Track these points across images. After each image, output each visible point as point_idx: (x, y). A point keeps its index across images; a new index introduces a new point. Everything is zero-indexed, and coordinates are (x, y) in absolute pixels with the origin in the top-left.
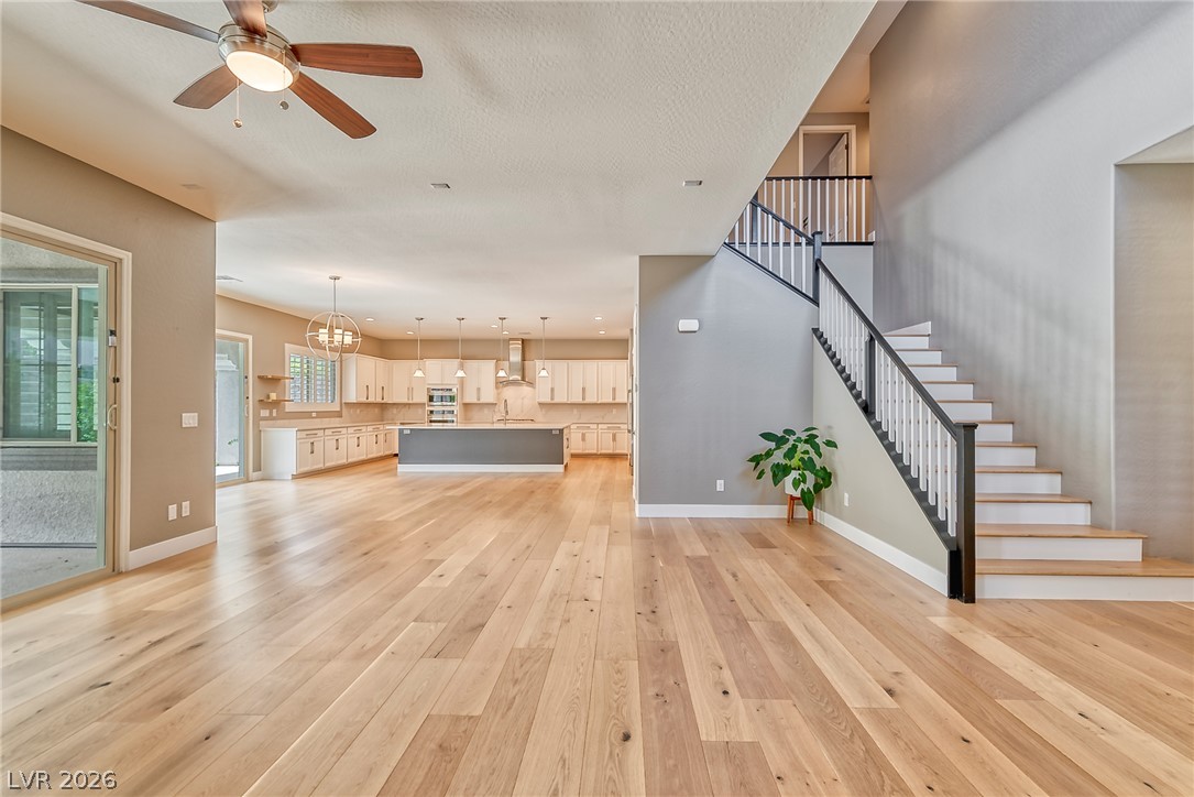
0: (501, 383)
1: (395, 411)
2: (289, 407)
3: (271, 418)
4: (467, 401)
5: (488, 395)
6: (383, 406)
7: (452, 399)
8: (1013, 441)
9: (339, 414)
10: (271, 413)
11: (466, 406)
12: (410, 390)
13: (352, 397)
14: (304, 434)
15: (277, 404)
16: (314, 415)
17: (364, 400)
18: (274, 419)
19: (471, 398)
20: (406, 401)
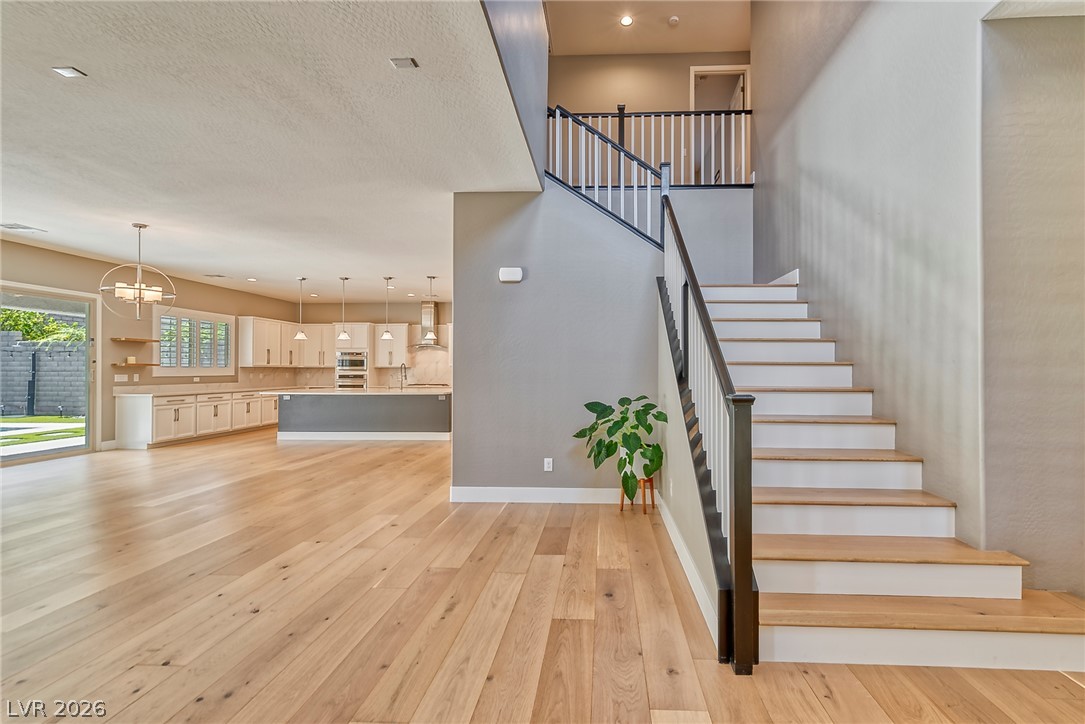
0: (413, 347)
1: (308, 375)
2: (156, 372)
3: (130, 383)
4: (379, 366)
5: (401, 358)
6: (296, 371)
7: (361, 363)
8: (873, 417)
9: (234, 379)
10: (131, 378)
11: (380, 370)
12: (322, 354)
13: (248, 360)
14: (164, 401)
15: (139, 368)
16: (196, 380)
17: (264, 364)
18: (136, 384)
19: (383, 362)
20: (317, 365)
